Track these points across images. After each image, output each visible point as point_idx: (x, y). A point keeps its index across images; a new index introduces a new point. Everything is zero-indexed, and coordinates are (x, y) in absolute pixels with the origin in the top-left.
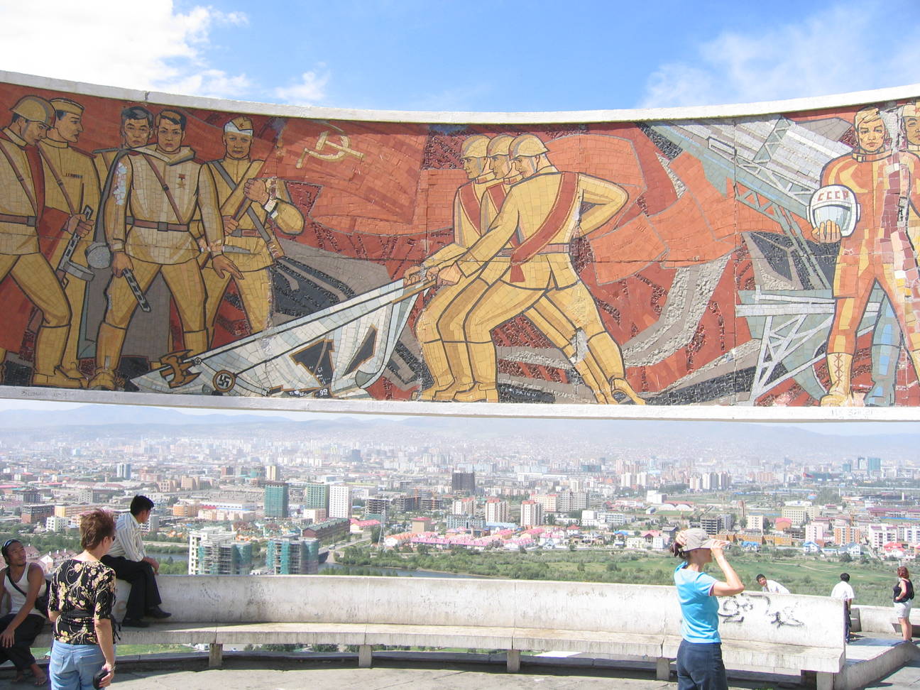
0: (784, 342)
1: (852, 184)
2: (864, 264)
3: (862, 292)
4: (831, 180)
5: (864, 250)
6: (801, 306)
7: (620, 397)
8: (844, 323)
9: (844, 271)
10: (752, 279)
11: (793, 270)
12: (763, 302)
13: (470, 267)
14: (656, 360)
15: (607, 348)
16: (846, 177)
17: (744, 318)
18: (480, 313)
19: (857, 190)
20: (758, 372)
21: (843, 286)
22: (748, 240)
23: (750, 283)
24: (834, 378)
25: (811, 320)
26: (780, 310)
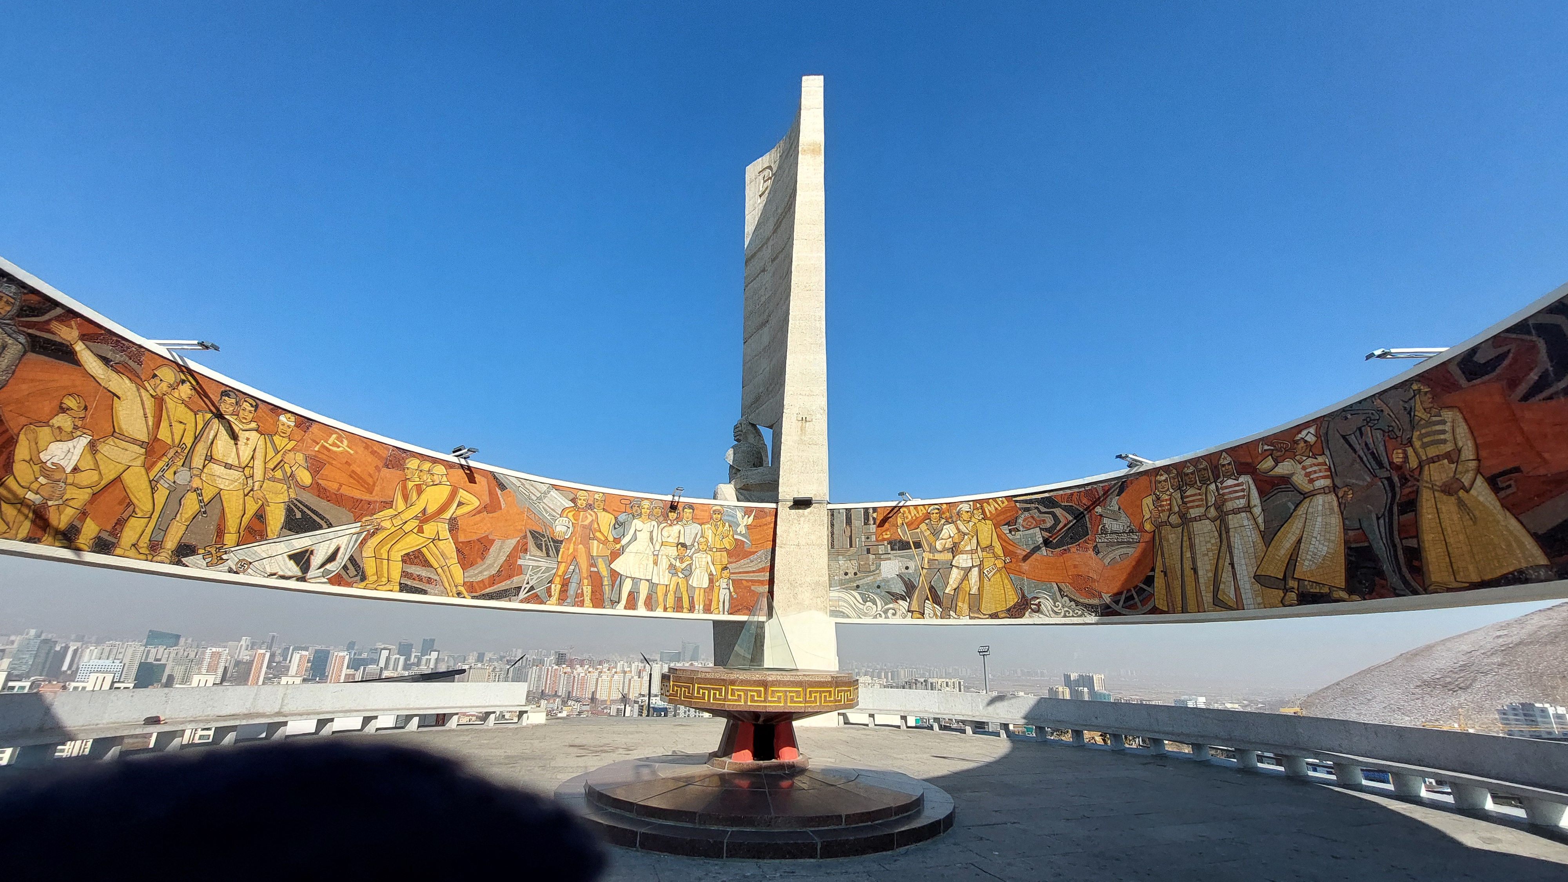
0: (535, 577)
1: (572, 518)
2: (571, 551)
3: (569, 561)
4: (565, 516)
5: (572, 545)
6: (544, 563)
7: (459, 594)
8: (560, 573)
9: (563, 552)
10: (527, 549)
11: (544, 548)
12: (529, 559)
13: (398, 522)
14: (479, 579)
15: (457, 571)
16: (570, 515)
17: (520, 566)
18: (398, 546)
19: (574, 521)
20: (523, 588)
21: (562, 557)
22: (528, 532)
23: (526, 551)
24: (553, 594)
25: (548, 569)
26: (536, 564)
